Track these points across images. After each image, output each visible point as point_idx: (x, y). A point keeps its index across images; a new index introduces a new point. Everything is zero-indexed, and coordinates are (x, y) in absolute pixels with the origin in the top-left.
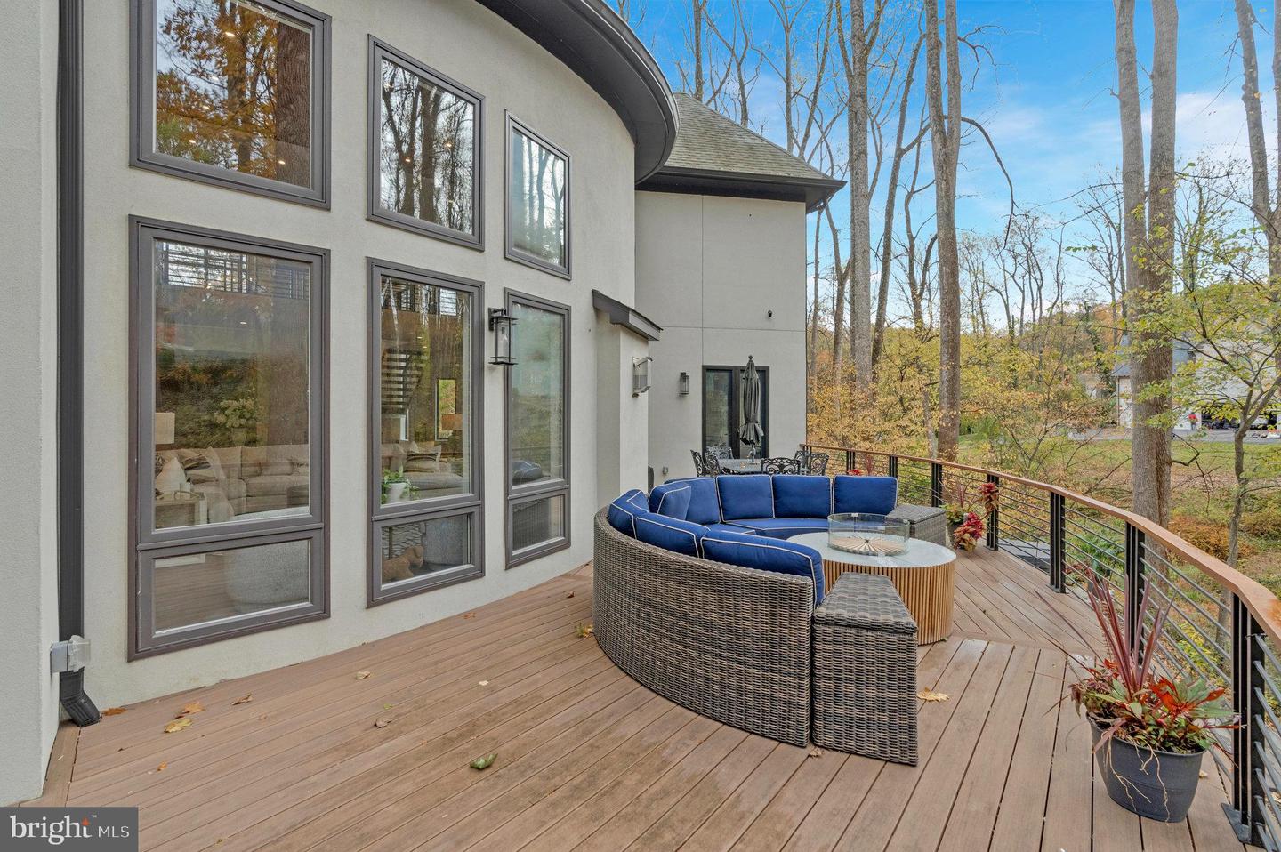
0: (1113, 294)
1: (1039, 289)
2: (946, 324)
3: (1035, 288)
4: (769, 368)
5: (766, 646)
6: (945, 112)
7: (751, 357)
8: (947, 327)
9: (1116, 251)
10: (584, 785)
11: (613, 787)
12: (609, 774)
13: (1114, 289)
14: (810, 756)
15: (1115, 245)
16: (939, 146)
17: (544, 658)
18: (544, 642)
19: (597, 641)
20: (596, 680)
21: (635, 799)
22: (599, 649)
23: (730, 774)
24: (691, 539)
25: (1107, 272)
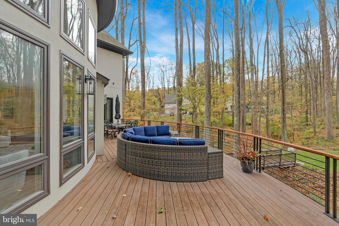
0: (162, 86)
1: (150, 83)
2: (142, 90)
3: (149, 83)
4: (113, 98)
5: (192, 162)
6: (143, 41)
7: (117, 95)
8: (143, 90)
9: (163, 77)
10: (186, 204)
11: (191, 202)
12: (187, 200)
13: (162, 85)
14: (210, 182)
15: (163, 76)
16: (141, 48)
17: (130, 184)
18: (122, 180)
19: (136, 176)
20: (152, 184)
21: (198, 202)
22: (140, 177)
23: (204, 190)
24: (175, 141)
25: (161, 81)
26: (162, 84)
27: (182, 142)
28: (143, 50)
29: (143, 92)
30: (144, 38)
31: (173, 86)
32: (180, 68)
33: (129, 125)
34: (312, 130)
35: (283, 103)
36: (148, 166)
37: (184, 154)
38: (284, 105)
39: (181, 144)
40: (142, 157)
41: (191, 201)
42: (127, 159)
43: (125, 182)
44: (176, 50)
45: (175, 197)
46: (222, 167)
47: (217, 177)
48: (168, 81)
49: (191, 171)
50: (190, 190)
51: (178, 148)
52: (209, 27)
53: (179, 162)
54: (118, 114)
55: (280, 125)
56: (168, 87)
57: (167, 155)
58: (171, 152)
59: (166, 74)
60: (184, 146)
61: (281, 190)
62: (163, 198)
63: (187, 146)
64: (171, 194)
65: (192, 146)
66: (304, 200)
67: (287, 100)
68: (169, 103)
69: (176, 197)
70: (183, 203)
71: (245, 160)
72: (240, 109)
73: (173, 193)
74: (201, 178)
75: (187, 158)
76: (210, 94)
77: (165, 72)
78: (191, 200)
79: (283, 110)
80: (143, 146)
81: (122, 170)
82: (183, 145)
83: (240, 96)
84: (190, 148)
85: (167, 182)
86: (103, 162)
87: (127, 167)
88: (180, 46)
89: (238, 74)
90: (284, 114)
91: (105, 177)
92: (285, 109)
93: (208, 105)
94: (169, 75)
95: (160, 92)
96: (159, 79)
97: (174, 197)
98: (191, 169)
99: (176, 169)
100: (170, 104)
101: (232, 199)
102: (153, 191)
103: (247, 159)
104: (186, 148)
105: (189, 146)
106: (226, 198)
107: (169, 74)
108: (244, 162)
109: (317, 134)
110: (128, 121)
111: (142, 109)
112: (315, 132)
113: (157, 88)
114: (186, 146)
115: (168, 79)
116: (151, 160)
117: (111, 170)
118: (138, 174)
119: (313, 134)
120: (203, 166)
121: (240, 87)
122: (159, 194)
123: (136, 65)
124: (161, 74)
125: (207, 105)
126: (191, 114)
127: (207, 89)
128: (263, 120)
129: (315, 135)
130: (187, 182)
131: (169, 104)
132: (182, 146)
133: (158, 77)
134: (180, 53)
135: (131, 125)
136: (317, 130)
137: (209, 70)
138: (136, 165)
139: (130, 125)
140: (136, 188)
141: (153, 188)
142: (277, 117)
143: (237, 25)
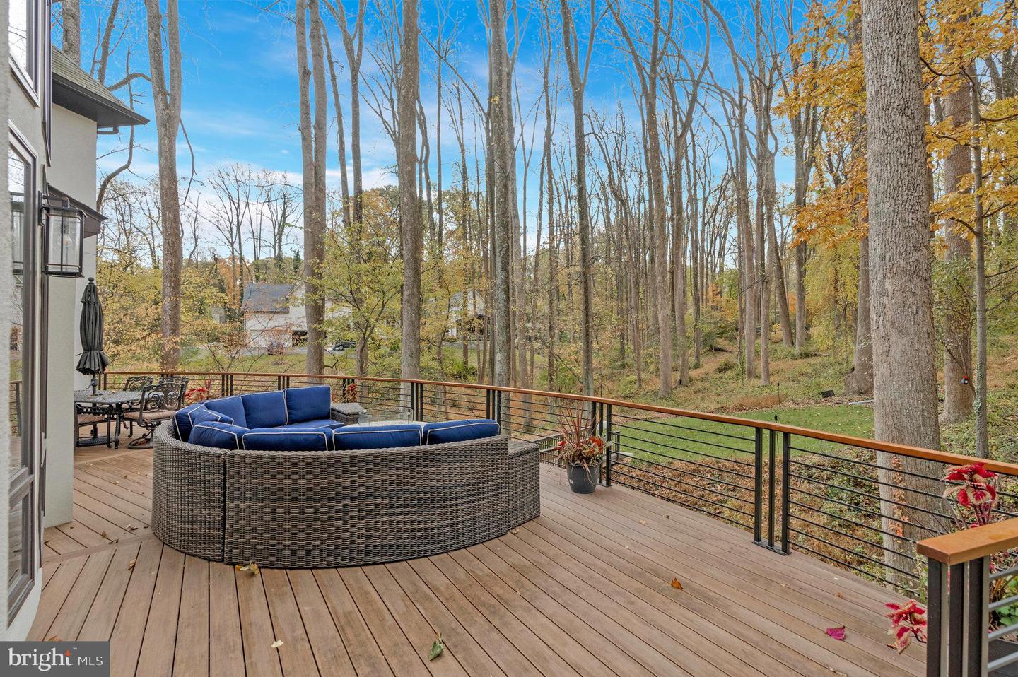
0: (232, 253)
2: (168, 261)
7: (92, 280)
8: (170, 264)
9: (235, 222)
10: (492, 610)
11: (502, 599)
12: (486, 597)
13: (233, 248)
14: (515, 534)
15: (235, 217)
16: (162, 106)
17: (272, 601)
18: (231, 597)
19: (276, 571)
20: (352, 581)
21: (518, 593)
22: (295, 571)
23: (515, 559)
24: (417, 434)
25: (228, 235)
26: (232, 244)
27: (438, 433)
28: (168, 115)
29: (171, 271)
30: (172, 71)
31: (273, 256)
32: (317, 199)
33: (155, 393)
34: (633, 377)
35: (587, 315)
36: (329, 525)
37: (448, 467)
38: (587, 322)
39: (434, 439)
40: (290, 500)
41: (498, 597)
42: (230, 516)
43: (248, 599)
44: (304, 138)
45: (450, 601)
46: (537, 488)
47: (528, 516)
48: (257, 238)
49: (469, 514)
50: (481, 570)
51: (431, 451)
52: (413, 92)
53: (422, 495)
54: (95, 354)
55: (579, 371)
56: (256, 256)
57: (398, 479)
58: (411, 467)
59: (247, 214)
60: (446, 445)
61: (668, 517)
62: (415, 613)
63: (457, 444)
64: (432, 595)
65: (468, 442)
66: (713, 525)
67: (593, 310)
68: (276, 313)
69: (451, 598)
70: (481, 609)
71: (578, 462)
72: (509, 331)
73: (437, 589)
74: (475, 534)
75: (459, 479)
76: (419, 287)
77: (242, 206)
78: (498, 595)
79: (587, 334)
80: (309, 462)
81: (205, 563)
82: (443, 441)
83: (509, 298)
84: (466, 447)
85: (398, 564)
86: (88, 552)
87: (231, 548)
88: (315, 128)
89: (504, 239)
90: (588, 342)
91: (144, 604)
92: (591, 330)
93: (414, 319)
94: (259, 216)
95: (222, 271)
96: (221, 227)
97: (447, 599)
98: (457, 510)
99: (426, 518)
100: (276, 315)
101: (589, 564)
102: (371, 602)
103: (584, 458)
104: (455, 448)
105: (463, 443)
106: (575, 564)
107: (259, 212)
108: (579, 468)
109: (643, 385)
110: (137, 380)
111: (168, 332)
112: (640, 380)
113: (210, 259)
114: (452, 444)
115: (255, 231)
116: (338, 506)
117: (154, 573)
118: (286, 561)
119: (636, 386)
120: (497, 496)
121: (508, 272)
122: (399, 606)
123: (127, 166)
124: (228, 209)
125: (411, 321)
126: (341, 348)
127: (409, 273)
128: (541, 360)
129: (640, 386)
130: (458, 549)
131: (271, 315)
132: (441, 446)
133: (214, 221)
134: (316, 151)
135: (166, 392)
136: (644, 376)
137: (416, 216)
138: (280, 531)
139: (161, 394)
140: (305, 609)
141: (367, 593)
142: (570, 351)
143: (501, 107)
